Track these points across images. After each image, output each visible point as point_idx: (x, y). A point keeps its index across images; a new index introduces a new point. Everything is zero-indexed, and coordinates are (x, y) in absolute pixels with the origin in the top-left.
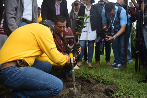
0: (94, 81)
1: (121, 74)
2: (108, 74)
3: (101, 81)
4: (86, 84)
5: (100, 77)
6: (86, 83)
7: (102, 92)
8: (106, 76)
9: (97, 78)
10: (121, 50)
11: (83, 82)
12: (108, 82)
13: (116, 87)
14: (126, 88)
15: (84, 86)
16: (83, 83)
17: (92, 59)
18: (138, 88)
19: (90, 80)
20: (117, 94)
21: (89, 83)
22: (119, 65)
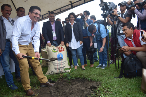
1: (104, 72)
2: (95, 74)
3: (89, 79)
5: (89, 76)
7: (88, 89)
8: (94, 75)
9: (87, 77)
10: (104, 54)
12: (95, 80)
13: (100, 84)
14: (106, 83)
18: (115, 82)
20: (99, 89)
22: (104, 65)
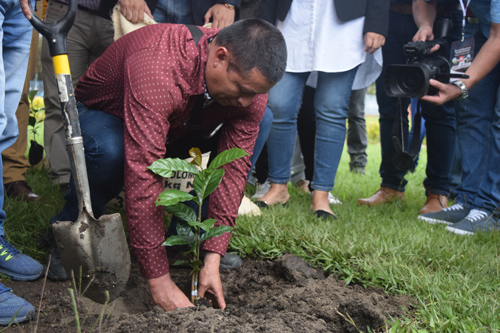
0: (308, 274)
3: (346, 276)
4: (268, 284)
5: (348, 257)
6: (269, 278)
7: (319, 317)
9: (335, 261)
11: (255, 276)
15: (258, 294)
16: (252, 280)
17: (334, 171)
19: (289, 265)
21: (285, 280)
22: (475, 215)
